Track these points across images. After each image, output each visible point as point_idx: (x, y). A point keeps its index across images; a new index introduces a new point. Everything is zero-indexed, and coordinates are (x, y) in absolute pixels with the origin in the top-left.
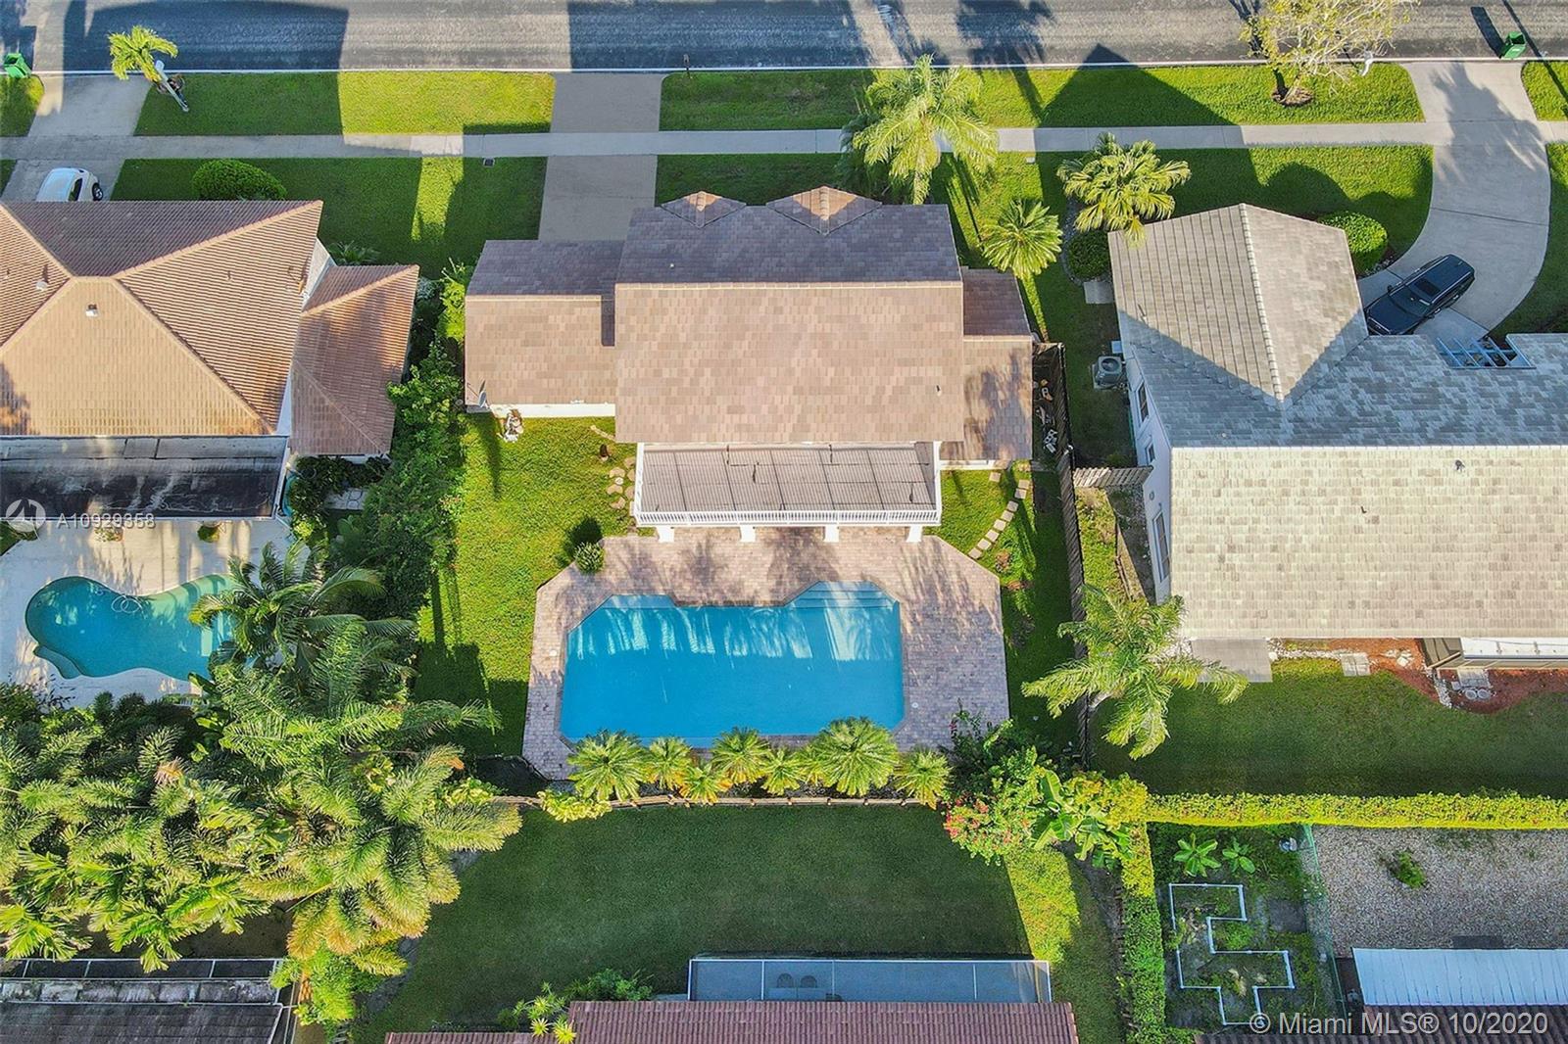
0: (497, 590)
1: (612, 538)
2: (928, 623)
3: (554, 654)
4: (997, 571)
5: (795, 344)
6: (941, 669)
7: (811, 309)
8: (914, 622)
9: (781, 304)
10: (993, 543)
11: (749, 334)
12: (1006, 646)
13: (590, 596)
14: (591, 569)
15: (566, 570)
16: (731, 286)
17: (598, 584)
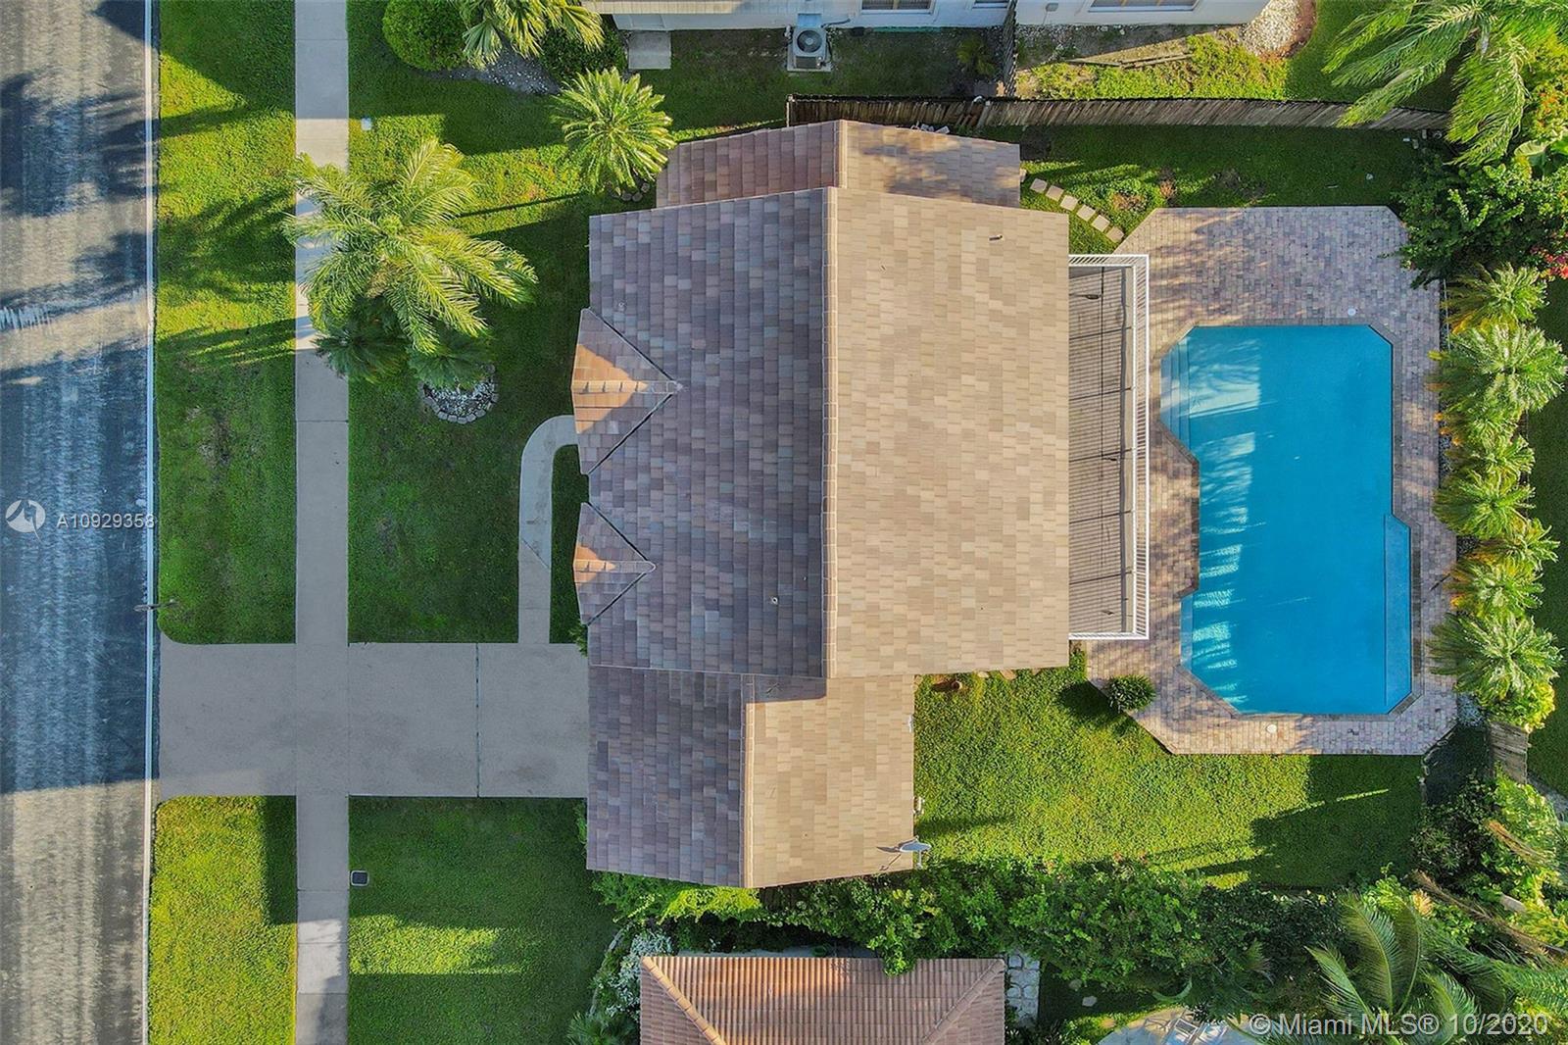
0: (1172, 803)
1: (1089, 670)
2: (1227, 294)
3: (1273, 728)
4: (1144, 211)
5: (926, 426)
6: (1298, 282)
8: (1222, 311)
10: (1099, 213)
11: (910, 490)
12: (1261, 205)
13: (1182, 691)
14: (1140, 692)
15: (1141, 722)
16: (833, 514)
17: (1163, 682)
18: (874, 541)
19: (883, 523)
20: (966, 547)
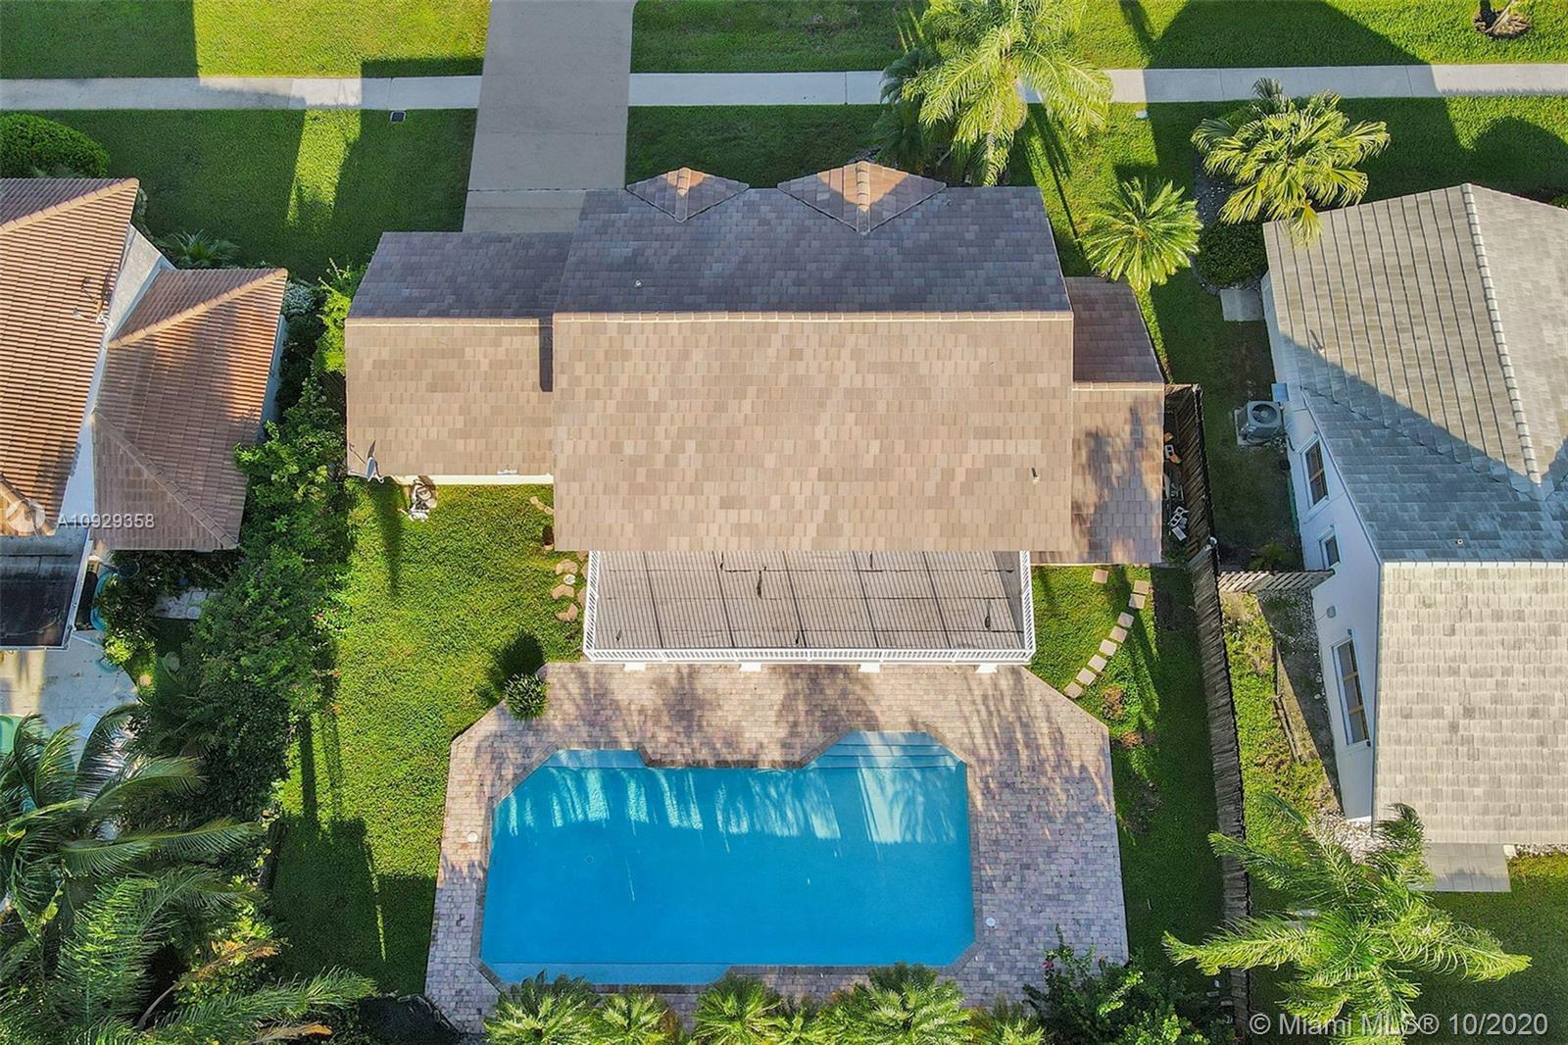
0: (397, 741)
1: (558, 664)
2: (1007, 795)
3: (474, 838)
4: (1104, 717)
5: (822, 405)
6: (1027, 867)
7: (845, 353)
8: (987, 791)
9: (799, 344)
10: (1098, 675)
11: (752, 391)
12: (1120, 830)
13: (527, 751)
14: (529, 709)
15: (493, 712)
16: (725, 318)
17: (537, 732)
18: (697, 356)
19: (716, 365)
20: (691, 445)
